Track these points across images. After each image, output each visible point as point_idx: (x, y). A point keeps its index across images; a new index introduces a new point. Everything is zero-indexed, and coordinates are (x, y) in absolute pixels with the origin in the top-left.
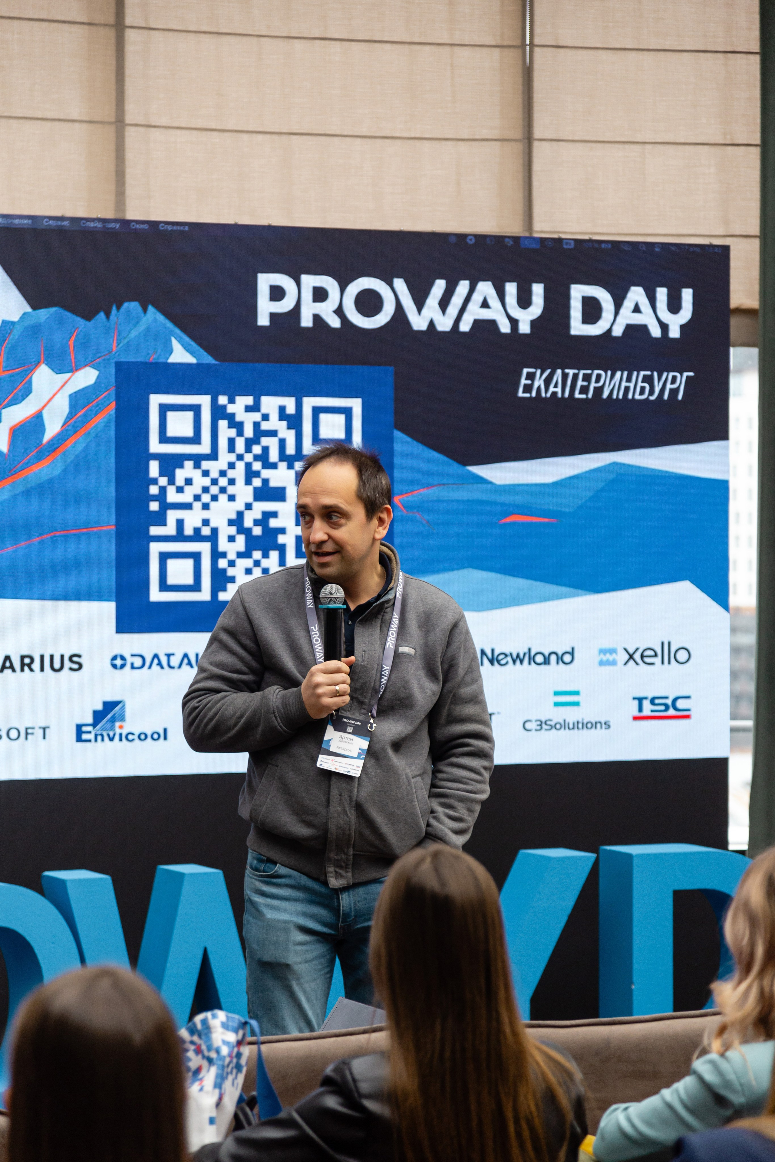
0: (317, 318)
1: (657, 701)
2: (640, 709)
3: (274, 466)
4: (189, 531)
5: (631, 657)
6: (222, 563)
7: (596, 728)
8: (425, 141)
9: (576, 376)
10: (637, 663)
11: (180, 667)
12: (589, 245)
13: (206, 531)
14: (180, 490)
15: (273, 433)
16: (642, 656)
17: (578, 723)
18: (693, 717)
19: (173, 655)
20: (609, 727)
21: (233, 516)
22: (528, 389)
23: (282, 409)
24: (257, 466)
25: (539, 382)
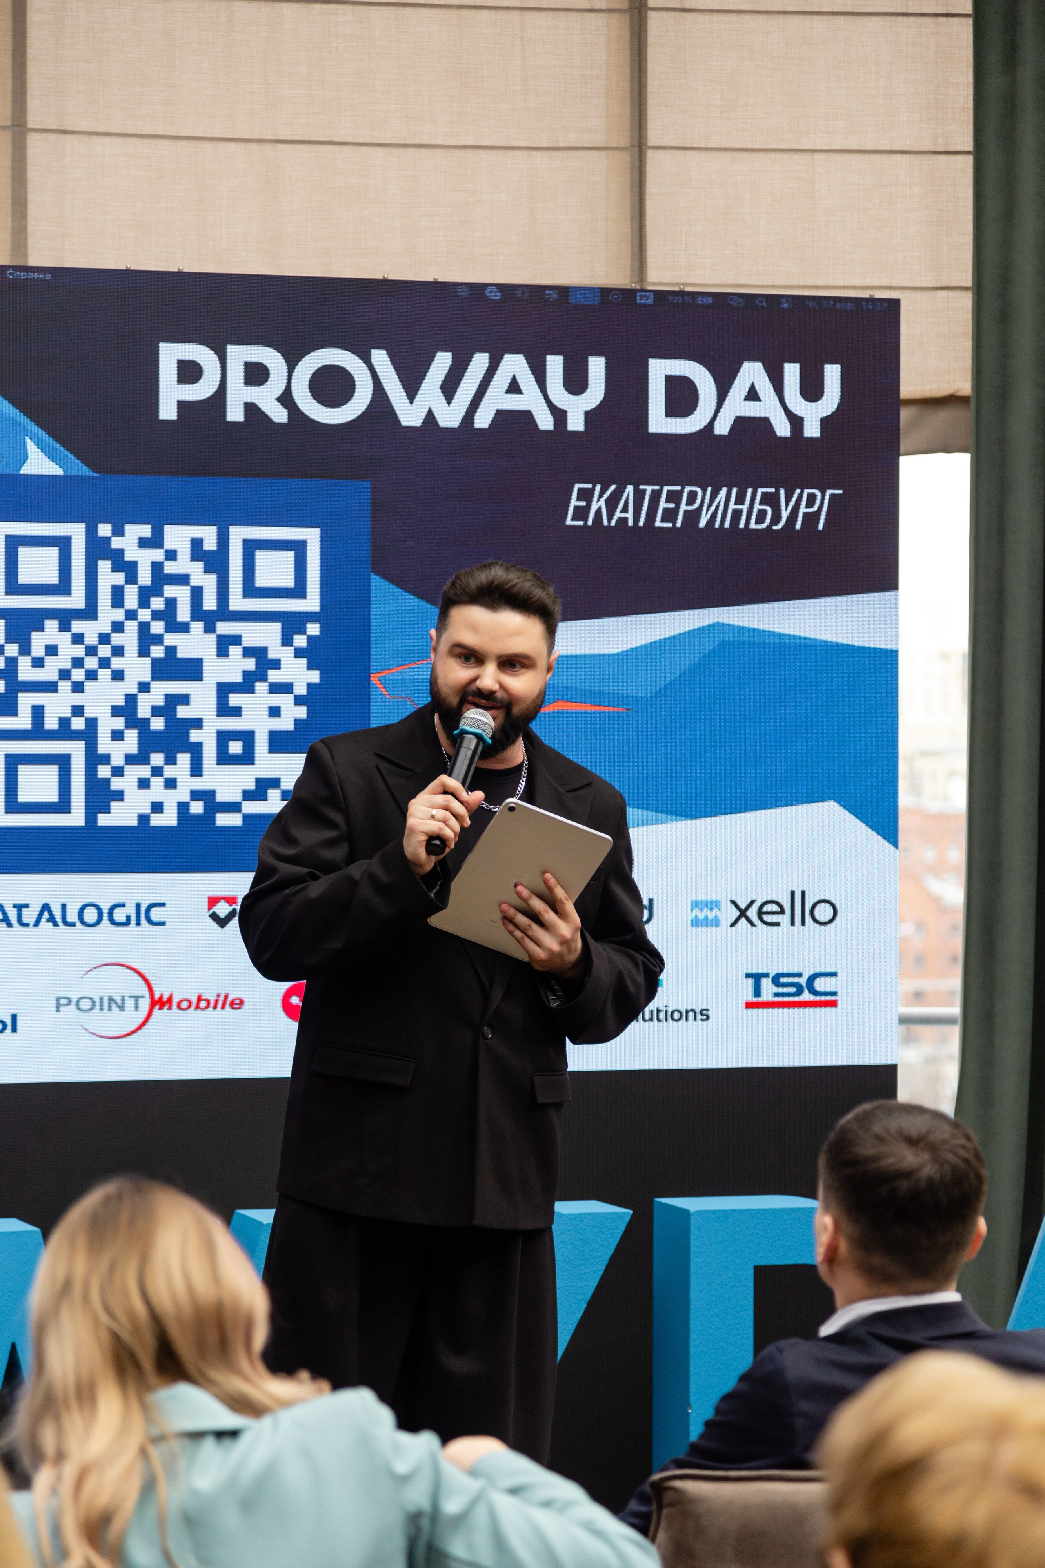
0: (251, 409)
1: (783, 980)
2: (757, 992)
3: (184, 628)
4: (51, 723)
5: (743, 913)
6: (103, 772)
7: (687, 1019)
8: (481, 151)
9: (656, 496)
10: (752, 924)
11: (37, 924)
12: (678, 300)
13: (78, 724)
14: (38, 663)
15: (183, 579)
16: (760, 913)
17: (658, 1011)
18: (839, 1004)
19: (27, 906)
20: (708, 1017)
21: (121, 702)
22: (581, 513)
23: (197, 544)
24: (157, 627)
25: (598, 503)
